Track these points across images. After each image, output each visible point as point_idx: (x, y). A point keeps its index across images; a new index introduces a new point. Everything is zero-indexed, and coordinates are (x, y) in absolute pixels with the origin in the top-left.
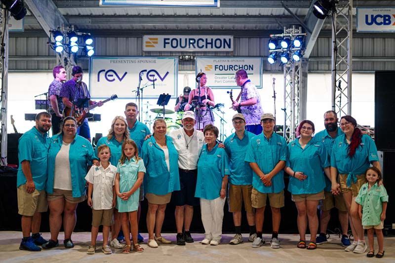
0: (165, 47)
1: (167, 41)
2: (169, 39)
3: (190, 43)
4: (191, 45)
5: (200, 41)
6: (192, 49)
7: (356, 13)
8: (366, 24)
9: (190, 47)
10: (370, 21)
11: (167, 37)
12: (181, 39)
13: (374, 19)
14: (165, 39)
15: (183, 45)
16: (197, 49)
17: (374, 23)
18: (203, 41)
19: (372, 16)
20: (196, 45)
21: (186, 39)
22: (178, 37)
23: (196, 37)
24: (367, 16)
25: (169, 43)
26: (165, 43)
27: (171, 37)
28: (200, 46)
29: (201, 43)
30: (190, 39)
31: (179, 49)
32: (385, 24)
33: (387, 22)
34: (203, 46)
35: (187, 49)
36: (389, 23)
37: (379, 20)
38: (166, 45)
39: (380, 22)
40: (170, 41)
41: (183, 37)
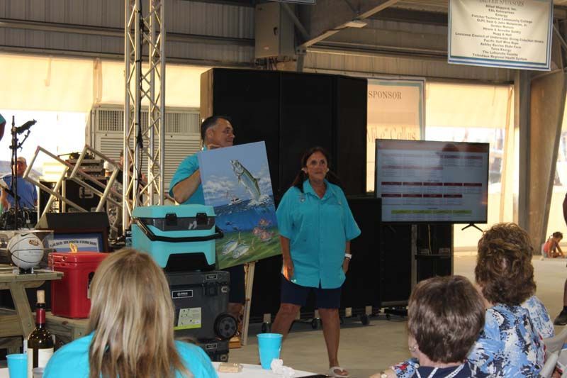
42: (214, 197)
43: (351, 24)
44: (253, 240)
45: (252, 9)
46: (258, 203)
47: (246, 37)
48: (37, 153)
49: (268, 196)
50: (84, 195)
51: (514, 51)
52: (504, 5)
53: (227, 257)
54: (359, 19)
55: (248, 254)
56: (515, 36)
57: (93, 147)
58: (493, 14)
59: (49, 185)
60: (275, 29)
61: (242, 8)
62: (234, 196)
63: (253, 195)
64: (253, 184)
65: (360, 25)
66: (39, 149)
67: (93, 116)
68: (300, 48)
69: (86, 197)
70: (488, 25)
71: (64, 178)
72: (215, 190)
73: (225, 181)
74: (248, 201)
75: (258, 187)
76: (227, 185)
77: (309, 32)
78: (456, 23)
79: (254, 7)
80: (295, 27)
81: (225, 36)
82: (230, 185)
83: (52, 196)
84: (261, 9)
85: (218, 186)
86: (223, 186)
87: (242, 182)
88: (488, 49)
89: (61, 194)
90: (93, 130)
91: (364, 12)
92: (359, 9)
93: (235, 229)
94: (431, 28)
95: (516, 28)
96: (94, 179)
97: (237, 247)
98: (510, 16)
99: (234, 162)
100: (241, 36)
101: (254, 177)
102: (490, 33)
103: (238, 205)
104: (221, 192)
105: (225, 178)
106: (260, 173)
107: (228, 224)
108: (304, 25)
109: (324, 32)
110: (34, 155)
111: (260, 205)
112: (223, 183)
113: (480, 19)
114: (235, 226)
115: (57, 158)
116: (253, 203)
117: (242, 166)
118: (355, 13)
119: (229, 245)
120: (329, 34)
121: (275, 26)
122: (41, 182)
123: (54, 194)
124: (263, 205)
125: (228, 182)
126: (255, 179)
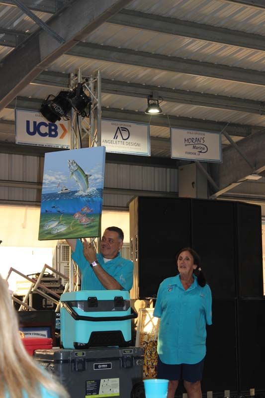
7: (14, 118)
8: (27, 134)
10: (32, 130)
13: (37, 128)
17: (37, 134)
19: (35, 123)
24: (28, 122)
32: (51, 136)
33: (53, 133)
36: (56, 135)
37: (44, 129)
39: (44, 132)
42: (47, 186)
43: (250, 177)
44: (73, 221)
45: (176, 170)
46: (84, 194)
47: (172, 191)
48: (10, 273)
49: (95, 189)
50: (46, 305)
53: (46, 232)
54: (255, 173)
55: (65, 232)
57: (58, 270)
59: (20, 298)
60: (193, 183)
61: (168, 170)
62: (64, 187)
63: (81, 187)
64: (84, 179)
65: (257, 178)
66: (12, 269)
67: (58, 250)
68: (212, 197)
69: (48, 307)
71: (31, 292)
72: (49, 181)
73: (59, 175)
74: (76, 192)
75: (87, 182)
76: (60, 179)
77: (218, 185)
79: (178, 169)
80: (208, 181)
81: (157, 190)
82: (63, 178)
83: (22, 306)
84: (182, 169)
85: (53, 179)
86: (57, 179)
87: (74, 177)
89: (28, 304)
90: (58, 261)
92: (255, 166)
93: (59, 212)
96: (54, 292)
97: (57, 226)
99: (71, 161)
100: (168, 191)
101: (86, 173)
103: (66, 194)
104: (53, 183)
105: (59, 173)
106: (92, 171)
107: (54, 207)
108: (214, 180)
109: (230, 185)
110: (8, 274)
111: (86, 196)
112: (58, 176)
114: (59, 209)
115: (27, 277)
116: (81, 193)
117: (77, 165)
119: (50, 223)
120: (234, 185)
121: (192, 181)
122: (14, 296)
123: (23, 304)
124: (89, 196)
125: (61, 176)
126: (86, 175)
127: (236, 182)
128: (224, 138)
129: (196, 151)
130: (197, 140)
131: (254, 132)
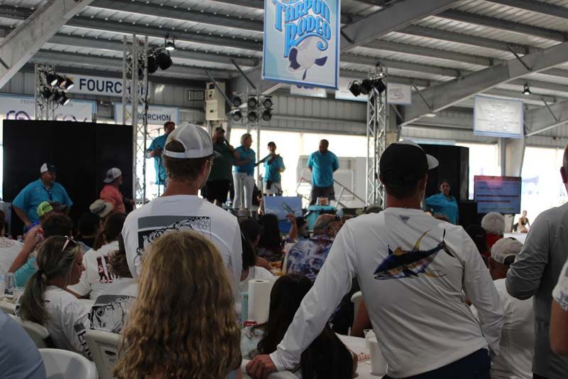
0: (81, 88)
1: (83, 82)
2: (85, 80)
3: (107, 87)
4: (109, 89)
5: (118, 85)
6: (109, 93)
9: (107, 91)
11: (83, 77)
12: (98, 81)
14: (81, 80)
15: (100, 88)
16: (114, 94)
18: (121, 85)
20: (113, 88)
21: (103, 82)
22: (95, 78)
23: (114, 80)
25: (85, 84)
26: (81, 84)
27: (88, 78)
28: (118, 90)
29: (119, 87)
30: (107, 82)
31: (96, 92)
34: (120, 91)
35: (104, 93)
38: (82, 86)
40: (86, 82)
41: (101, 79)
43: (428, 115)
51: (505, 128)
52: (500, 104)
54: (432, 113)
56: (505, 120)
58: (494, 109)
65: (432, 116)
68: (399, 126)
70: (493, 115)
77: (404, 119)
78: (477, 114)
80: (397, 116)
88: (493, 127)
91: (436, 109)
94: (468, 116)
95: (506, 116)
98: (503, 110)
102: (493, 119)
108: (402, 115)
113: (489, 112)
118: (431, 108)
120: (416, 119)
127: (417, 117)
128: (413, 88)
129: (396, 97)
130: (398, 90)
131: (432, 84)
